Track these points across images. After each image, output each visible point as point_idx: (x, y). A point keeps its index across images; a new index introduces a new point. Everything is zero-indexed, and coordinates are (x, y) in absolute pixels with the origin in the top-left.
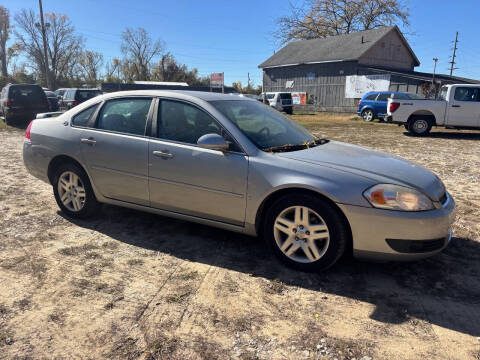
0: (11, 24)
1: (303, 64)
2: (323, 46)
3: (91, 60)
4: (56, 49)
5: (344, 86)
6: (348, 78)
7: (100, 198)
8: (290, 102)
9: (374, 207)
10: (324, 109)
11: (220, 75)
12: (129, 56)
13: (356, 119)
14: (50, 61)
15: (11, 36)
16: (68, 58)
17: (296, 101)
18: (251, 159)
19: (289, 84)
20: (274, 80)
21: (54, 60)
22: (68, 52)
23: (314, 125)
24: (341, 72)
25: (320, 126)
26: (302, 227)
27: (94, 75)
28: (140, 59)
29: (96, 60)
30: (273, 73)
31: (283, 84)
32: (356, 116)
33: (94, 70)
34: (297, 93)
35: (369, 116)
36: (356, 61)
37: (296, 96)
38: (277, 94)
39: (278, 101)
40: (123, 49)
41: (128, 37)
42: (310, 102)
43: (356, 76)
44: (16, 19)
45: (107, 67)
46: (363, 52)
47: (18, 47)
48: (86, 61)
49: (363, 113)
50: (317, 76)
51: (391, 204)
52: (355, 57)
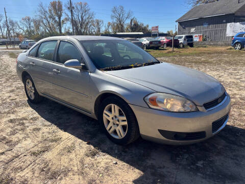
0: (63, 9)
1: (201, 18)
2: (214, 7)
3: (98, 24)
4: (82, 19)
5: (226, 30)
6: (228, 24)
7: (41, 94)
8: (192, 40)
9: (150, 108)
10: (212, 43)
11: (157, 27)
12: (115, 20)
13: (231, 49)
14: (79, 25)
15: (63, 14)
16: (87, 23)
17: (196, 39)
18: (92, 75)
19: (193, 30)
20: (184, 28)
21: (81, 25)
22: (87, 20)
23: (201, 53)
24: (224, 21)
25: (204, 53)
26: (116, 117)
27: (99, 31)
28: (120, 22)
29: (100, 23)
30: (184, 24)
31: (190, 30)
32: (231, 47)
33: (99, 28)
34: (197, 35)
35: (238, 47)
36: (234, 14)
37: (196, 36)
38: (184, 36)
39: (185, 40)
40: (112, 17)
41: (114, 11)
42: (204, 40)
43: (233, 23)
44: (65, 6)
45: (105, 27)
46: (238, 8)
47: (66, 19)
48: (96, 24)
49: (235, 45)
50: (209, 24)
51: (161, 106)
52: (233, 11)
